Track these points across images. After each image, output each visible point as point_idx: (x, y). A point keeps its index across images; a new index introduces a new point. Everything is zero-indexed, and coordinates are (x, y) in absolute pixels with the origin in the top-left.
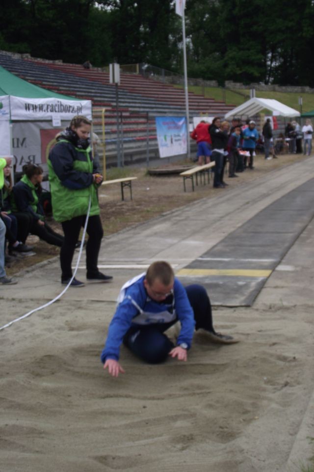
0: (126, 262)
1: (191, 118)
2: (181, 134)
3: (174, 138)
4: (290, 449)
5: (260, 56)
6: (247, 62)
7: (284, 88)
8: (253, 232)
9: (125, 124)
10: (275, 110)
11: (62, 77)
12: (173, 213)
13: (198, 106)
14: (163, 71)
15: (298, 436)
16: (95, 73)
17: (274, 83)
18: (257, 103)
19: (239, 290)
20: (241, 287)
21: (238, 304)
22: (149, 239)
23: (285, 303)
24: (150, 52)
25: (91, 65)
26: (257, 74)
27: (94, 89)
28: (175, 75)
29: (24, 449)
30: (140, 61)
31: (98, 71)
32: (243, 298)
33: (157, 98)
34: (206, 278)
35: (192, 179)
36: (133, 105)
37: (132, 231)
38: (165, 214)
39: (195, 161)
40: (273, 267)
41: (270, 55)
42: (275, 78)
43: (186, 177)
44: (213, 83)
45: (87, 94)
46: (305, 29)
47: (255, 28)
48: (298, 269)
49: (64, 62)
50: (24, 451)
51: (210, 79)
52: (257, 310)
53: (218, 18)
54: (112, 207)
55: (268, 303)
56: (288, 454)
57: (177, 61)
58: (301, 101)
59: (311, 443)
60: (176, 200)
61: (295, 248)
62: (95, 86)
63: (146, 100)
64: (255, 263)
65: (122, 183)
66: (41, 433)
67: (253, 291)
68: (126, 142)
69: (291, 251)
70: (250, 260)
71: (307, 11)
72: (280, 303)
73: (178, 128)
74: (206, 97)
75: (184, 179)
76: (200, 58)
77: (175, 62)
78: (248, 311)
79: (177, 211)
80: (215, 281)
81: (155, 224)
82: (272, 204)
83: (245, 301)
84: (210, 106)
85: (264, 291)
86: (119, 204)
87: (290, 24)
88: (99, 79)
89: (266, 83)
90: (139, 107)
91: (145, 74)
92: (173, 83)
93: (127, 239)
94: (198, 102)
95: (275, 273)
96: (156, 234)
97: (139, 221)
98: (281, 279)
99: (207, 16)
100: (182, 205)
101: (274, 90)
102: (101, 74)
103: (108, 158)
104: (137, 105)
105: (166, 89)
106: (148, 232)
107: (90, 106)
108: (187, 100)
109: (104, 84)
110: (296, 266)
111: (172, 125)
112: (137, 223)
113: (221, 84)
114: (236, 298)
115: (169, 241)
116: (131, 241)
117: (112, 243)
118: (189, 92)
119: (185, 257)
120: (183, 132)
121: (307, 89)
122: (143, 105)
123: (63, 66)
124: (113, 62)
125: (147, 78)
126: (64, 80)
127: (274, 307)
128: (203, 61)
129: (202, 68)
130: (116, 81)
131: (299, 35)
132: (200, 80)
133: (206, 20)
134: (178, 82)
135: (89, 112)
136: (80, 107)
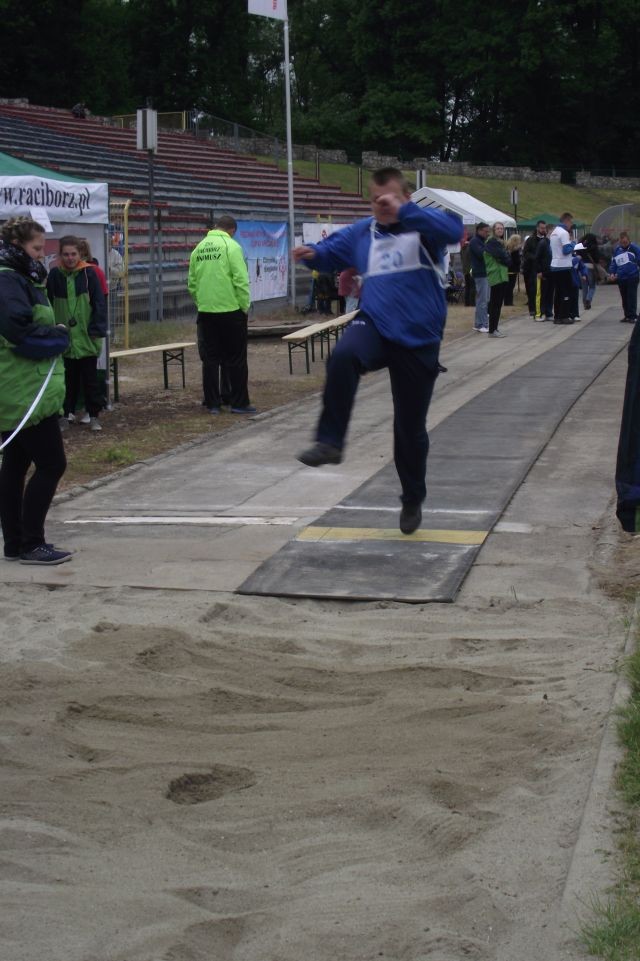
0: (191, 512)
1: (299, 224)
2: (278, 258)
3: (263, 265)
4: (566, 872)
5: (433, 103)
6: (408, 115)
7: (480, 169)
8: (441, 457)
9: (166, 233)
10: (467, 213)
11: (27, 134)
12: (273, 415)
13: (307, 200)
14: (236, 127)
15: (579, 849)
16: (95, 128)
17: (459, 158)
18: (431, 198)
19: (426, 569)
20: (430, 563)
21: (428, 598)
22: (231, 468)
23: (521, 596)
24: (208, 88)
25: (87, 112)
26: (425, 140)
27: (95, 160)
28: (260, 136)
29: (30, 875)
30: (188, 105)
31: (102, 123)
32: (436, 586)
33: (225, 181)
34: (359, 544)
35: (306, 348)
36: (176, 195)
37: (195, 451)
38: (257, 417)
39: (308, 313)
40: (490, 525)
41: (452, 102)
42: (460, 150)
43: (293, 343)
44: (338, 154)
45: (80, 170)
46: (525, 51)
47: (424, 45)
48: (538, 529)
49: (31, 103)
50: (31, 880)
51: (329, 146)
52: (466, 608)
53: (349, 22)
54: (145, 402)
55: (488, 596)
56: (563, 883)
57: (263, 107)
58: (516, 197)
59: (606, 861)
60: (275, 391)
61: (527, 488)
62: (97, 155)
63: (200, 185)
64: (452, 517)
65: (165, 353)
66: (62, 845)
67: (455, 572)
68: (166, 270)
69: (520, 493)
70: (441, 511)
71: (529, 15)
72: (510, 594)
73: (272, 244)
74: (322, 183)
75: (290, 349)
76: (309, 103)
77: (259, 111)
78: (449, 609)
79: (281, 412)
80: (377, 552)
81: (240, 438)
82: (471, 402)
83: (440, 590)
84: (331, 202)
85: (476, 571)
86: (159, 395)
87: (496, 40)
88: (103, 140)
89: (444, 158)
90: (188, 200)
91: (198, 132)
92: (257, 152)
93: (186, 465)
94: (307, 193)
95: (493, 537)
96: (244, 456)
97: (205, 430)
98: (507, 548)
99: (327, 17)
100: (290, 400)
101: (461, 173)
102: (108, 129)
103: (134, 301)
104: (184, 195)
105: (241, 164)
106: (228, 452)
107: (106, 194)
108: (291, 189)
109: (114, 151)
110: (535, 525)
111: (262, 239)
112: (201, 435)
113: (354, 158)
114: (423, 585)
115: (274, 471)
116: (196, 469)
117: (158, 473)
118: (294, 174)
119: (310, 503)
120: (281, 255)
121: (527, 172)
122: (195, 196)
123: (28, 110)
124: (143, 107)
125: (203, 140)
126: (33, 140)
127: (499, 602)
128: (317, 110)
129: (315, 125)
130: (150, 145)
131: (512, 64)
132: (311, 148)
133: (325, 26)
134: (266, 152)
135: (103, 206)
136: (86, 195)
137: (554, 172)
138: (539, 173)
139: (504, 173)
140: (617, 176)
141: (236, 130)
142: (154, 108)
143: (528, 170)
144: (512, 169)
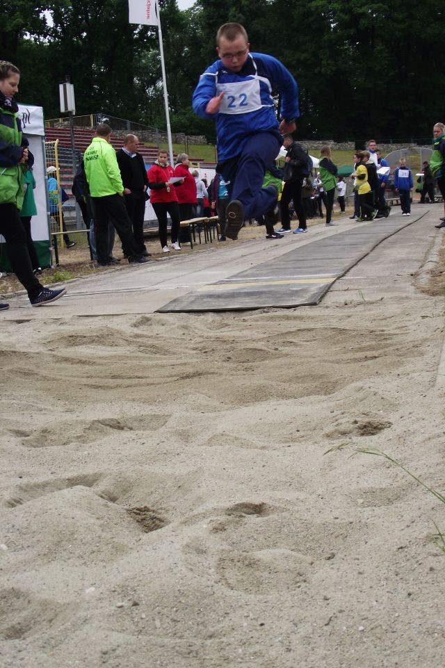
14: (128, 123)
19: (294, 294)
20: (297, 291)
21: (299, 304)
23: (367, 299)
28: (145, 129)
32: (303, 299)
46: (324, 62)
48: (371, 278)
51: (195, 134)
52: (327, 307)
53: (202, 50)
55: (342, 301)
64: (308, 277)
67: (315, 293)
69: (355, 268)
71: (326, 37)
72: (359, 299)
78: (314, 307)
83: (307, 301)
85: (329, 294)
87: (303, 56)
92: (145, 139)
95: (340, 281)
98: (352, 284)
99: (186, 49)
107: (41, 114)
110: (368, 276)
113: (211, 140)
114: (294, 300)
124: (63, 82)
127: (351, 303)
128: (183, 110)
129: (183, 121)
130: (70, 109)
131: (316, 71)
132: (181, 135)
133: (186, 54)
134: (150, 139)
135: (40, 123)
136: (28, 114)
137: (350, 143)
138: (340, 144)
139: (315, 145)
140: (394, 143)
141: (128, 125)
142: (71, 83)
143: (332, 142)
144: (321, 142)
